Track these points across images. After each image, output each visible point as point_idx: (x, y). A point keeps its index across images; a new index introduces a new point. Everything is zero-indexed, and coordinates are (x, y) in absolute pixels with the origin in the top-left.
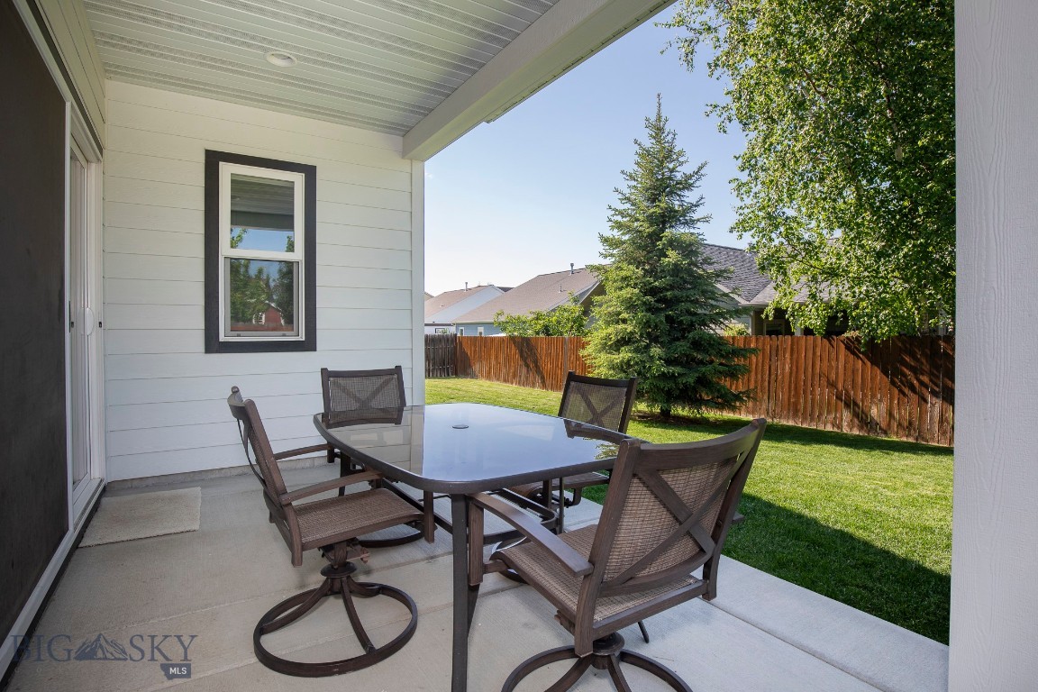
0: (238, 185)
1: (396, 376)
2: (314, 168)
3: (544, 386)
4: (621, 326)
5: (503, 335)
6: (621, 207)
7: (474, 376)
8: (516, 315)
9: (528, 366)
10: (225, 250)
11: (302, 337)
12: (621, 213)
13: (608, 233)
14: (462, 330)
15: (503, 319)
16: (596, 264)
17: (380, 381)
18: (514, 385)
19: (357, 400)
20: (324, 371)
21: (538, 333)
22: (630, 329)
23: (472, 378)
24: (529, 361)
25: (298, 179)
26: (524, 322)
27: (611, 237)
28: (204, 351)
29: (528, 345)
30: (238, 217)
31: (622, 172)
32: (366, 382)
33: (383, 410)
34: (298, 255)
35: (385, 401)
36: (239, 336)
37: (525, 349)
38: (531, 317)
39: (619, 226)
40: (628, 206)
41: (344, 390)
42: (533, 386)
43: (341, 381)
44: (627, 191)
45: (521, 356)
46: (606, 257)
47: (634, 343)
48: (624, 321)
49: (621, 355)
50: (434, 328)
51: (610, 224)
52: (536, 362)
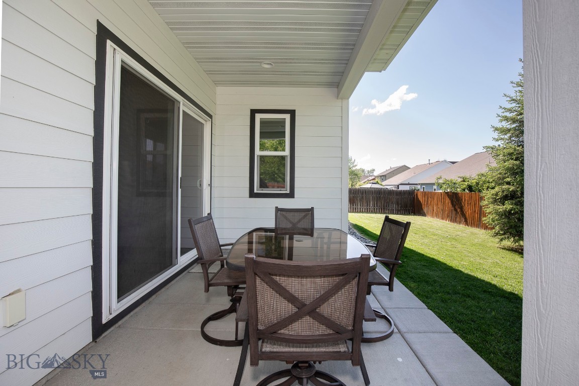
0: (263, 122)
1: (310, 212)
2: (294, 111)
3: (467, 223)
4: (505, 187)
5: (441, 191)
6: (509, 106)
7: (424, 215)
8: (449, 178)
9: (456, 210)
10: (258, 152)
11: (288, 192)
12: (510, 110)
13: (499, 125)
14: (424, 188)
15: (441, 181)
16: (491, 145)
17: (304, 214)
18: (447, 222)
19: (291, 222)
20: (276, 207)
21: (464, 190)
22: (512, 188)
23: (423, 216)
24: (457, 207)
25: (287, 117)
26: (455, 183)
27: (501, 127)
28: (248, 196)
29: (456, 197)
30: (263, 135)
31: (512, 83)
32: (296, 214)
33: (304, 229)
34: (287, 153)
35: (304, 224)
36: (262, 190)
37: (455, 200)
38: (460, 180)
39: (506, 119)
40: (514, 105)
41: (286, 217)
42: (460, 223)
43: (284, 213)
44: (513, 95)
45: (452, 204)
46: (497, 140)
47: (516, 198)
48: (508, 183)
49: (505, 206)
50: (409, 186)
51: (499, 118)
52: (461, 208)
